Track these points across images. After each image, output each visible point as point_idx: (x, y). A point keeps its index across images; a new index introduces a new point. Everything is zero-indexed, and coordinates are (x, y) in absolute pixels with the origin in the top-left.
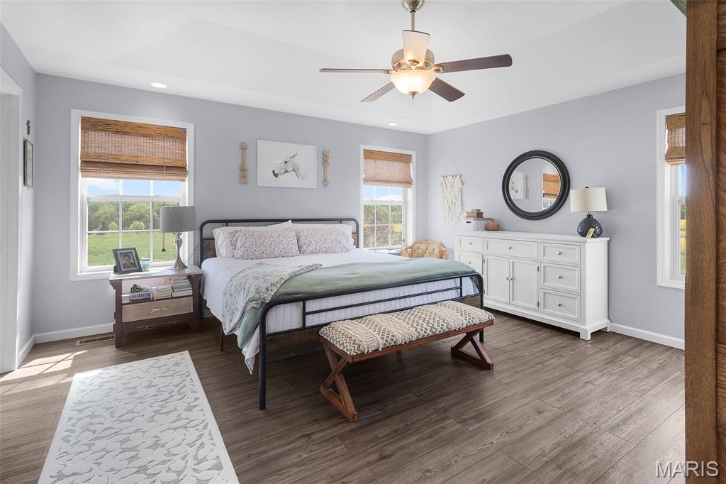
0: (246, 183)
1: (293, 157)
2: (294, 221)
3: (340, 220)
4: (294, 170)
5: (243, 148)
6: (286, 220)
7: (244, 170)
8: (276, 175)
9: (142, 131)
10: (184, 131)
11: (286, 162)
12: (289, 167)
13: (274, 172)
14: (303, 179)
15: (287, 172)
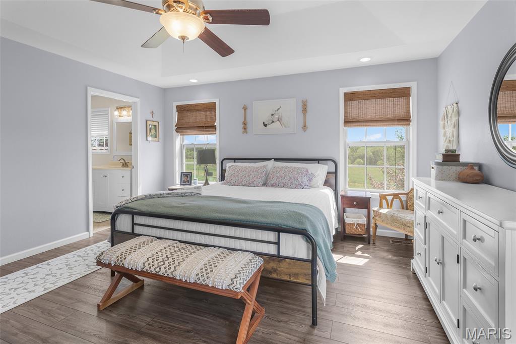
0: (246, 132)
1: (278, 110)
2: (276, 160)
3: (318, 161)
4: (278, 120)
5: (245, 109)
6: (270, 159)
7: (245, 124)
8: (265, 125)
9: (197, 108)
10: (214, 104)
11: (272, 115)
12: (274, 118)
13: (264, 123)
14: (285, 127)
15: (273, 122)
